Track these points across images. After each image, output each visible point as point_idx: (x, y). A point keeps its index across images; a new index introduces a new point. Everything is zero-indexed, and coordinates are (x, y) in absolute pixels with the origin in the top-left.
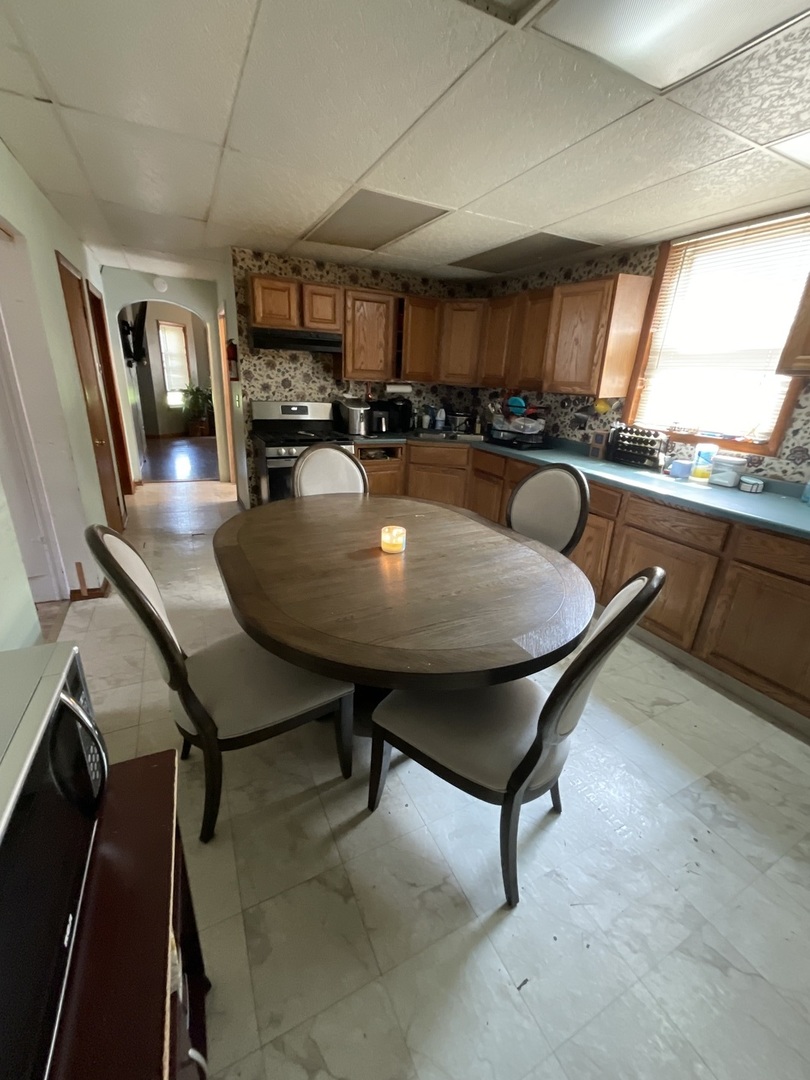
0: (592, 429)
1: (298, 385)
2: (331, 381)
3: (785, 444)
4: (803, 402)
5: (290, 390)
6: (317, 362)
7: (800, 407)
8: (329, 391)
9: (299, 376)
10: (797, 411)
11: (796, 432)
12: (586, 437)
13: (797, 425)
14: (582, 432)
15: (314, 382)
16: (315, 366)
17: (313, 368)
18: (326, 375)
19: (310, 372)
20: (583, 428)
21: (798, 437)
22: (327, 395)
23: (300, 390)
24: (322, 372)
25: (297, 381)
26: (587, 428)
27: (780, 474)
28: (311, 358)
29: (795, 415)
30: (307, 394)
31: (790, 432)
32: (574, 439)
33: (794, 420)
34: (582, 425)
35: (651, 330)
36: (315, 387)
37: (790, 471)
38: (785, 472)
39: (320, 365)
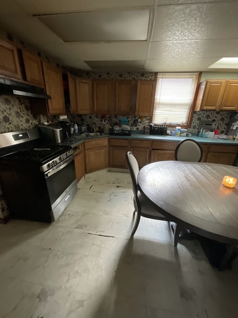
0: (139, 126)
1: (14, 120)
2: (31, 115)
3: (192, 125)
4: (194, 116)
5: (10, 123)
6: (21, 104)
7: (194, 117)
8: (31, 121)
9: (14, 114)
10: (193, 118)
11: (193, 123)
12: (138, 129)
13: (193, 121)
14: (136, 127)
15: (22, 117)
16: (21, 106)
17: (20, 108)
18: (28, 112)
19: (19, 111)
20: (137, 126)
21: (194, 123)
22: (30, 123)
23: (15, 123)
24: (25, 110)
25: (13, 117)
26: (138, 126)
27: (191, 131)
28: (17, 102)
29: (193, 119)
30: (20, 125)
31: (192, 122)
32: (133, 129)
33: (193, 120)
34: (136, 125)
35: (155, 97)
36: (24, 120)
37: (193, 131)
38: (192, 131)
39: (23, 106)
